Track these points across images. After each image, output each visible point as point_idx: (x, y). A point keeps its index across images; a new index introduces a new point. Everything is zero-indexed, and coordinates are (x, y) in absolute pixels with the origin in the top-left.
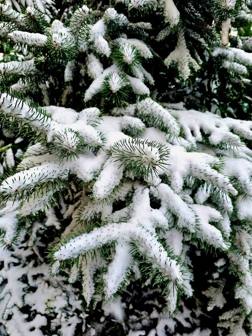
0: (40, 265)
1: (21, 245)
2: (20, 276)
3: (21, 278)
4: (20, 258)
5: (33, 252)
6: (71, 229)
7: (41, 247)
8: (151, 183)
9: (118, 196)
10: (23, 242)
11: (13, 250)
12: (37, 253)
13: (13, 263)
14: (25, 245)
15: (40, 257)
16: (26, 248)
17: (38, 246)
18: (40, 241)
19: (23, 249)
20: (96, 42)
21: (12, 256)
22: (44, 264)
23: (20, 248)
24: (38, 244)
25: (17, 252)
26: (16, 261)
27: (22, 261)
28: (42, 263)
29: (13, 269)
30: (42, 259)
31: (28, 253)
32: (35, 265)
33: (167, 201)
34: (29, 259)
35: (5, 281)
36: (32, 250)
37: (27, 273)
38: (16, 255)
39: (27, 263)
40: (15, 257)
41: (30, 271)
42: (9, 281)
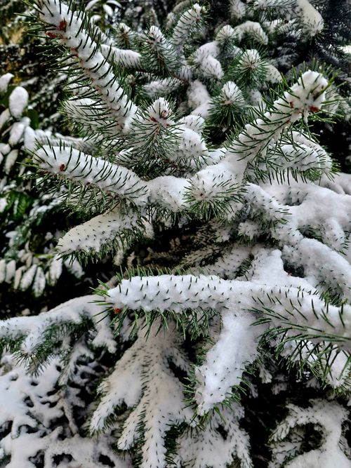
0: (70, 438)
1: (46, 398)
2: (32, 452)
3: (34, 457)
4: (40, 420)
5: (62, 413)
6: (133, 352)
7: (77, 406)
8: (285, 240)
9: (222, 270)
10: (50, 394)
11: (31, 405)
12: (69, 415)
13: (27, 426)
14: (52, 398)
15: (71, 424)
16: (53, 405)
17: (72, 404)
18: (77, 395)
19: (48, 404)
20: (204, 63)
21: (29, 413)
22: (77, 436)
23: (44, 403)
24: (73, 401)
25: (38, 408)
26: (33, 424)
27: (41, 426)
28: (72, 435)
29: (25, 437)
30: (74, 428)
31: (55, 413)
32: (62, 437)
33: (317, 265)
34: (53, 424)
35: (7, 458)
36: (62, 409)
37: (45, 450)
38: (35, 414)
39: (48, 431)
40: (33, 417)
41: (51, 445)
42: (12, 459)
